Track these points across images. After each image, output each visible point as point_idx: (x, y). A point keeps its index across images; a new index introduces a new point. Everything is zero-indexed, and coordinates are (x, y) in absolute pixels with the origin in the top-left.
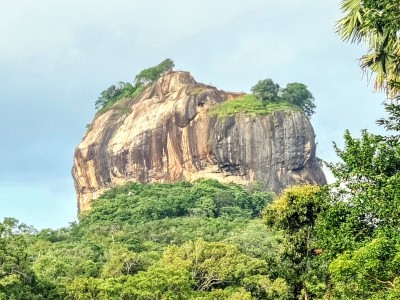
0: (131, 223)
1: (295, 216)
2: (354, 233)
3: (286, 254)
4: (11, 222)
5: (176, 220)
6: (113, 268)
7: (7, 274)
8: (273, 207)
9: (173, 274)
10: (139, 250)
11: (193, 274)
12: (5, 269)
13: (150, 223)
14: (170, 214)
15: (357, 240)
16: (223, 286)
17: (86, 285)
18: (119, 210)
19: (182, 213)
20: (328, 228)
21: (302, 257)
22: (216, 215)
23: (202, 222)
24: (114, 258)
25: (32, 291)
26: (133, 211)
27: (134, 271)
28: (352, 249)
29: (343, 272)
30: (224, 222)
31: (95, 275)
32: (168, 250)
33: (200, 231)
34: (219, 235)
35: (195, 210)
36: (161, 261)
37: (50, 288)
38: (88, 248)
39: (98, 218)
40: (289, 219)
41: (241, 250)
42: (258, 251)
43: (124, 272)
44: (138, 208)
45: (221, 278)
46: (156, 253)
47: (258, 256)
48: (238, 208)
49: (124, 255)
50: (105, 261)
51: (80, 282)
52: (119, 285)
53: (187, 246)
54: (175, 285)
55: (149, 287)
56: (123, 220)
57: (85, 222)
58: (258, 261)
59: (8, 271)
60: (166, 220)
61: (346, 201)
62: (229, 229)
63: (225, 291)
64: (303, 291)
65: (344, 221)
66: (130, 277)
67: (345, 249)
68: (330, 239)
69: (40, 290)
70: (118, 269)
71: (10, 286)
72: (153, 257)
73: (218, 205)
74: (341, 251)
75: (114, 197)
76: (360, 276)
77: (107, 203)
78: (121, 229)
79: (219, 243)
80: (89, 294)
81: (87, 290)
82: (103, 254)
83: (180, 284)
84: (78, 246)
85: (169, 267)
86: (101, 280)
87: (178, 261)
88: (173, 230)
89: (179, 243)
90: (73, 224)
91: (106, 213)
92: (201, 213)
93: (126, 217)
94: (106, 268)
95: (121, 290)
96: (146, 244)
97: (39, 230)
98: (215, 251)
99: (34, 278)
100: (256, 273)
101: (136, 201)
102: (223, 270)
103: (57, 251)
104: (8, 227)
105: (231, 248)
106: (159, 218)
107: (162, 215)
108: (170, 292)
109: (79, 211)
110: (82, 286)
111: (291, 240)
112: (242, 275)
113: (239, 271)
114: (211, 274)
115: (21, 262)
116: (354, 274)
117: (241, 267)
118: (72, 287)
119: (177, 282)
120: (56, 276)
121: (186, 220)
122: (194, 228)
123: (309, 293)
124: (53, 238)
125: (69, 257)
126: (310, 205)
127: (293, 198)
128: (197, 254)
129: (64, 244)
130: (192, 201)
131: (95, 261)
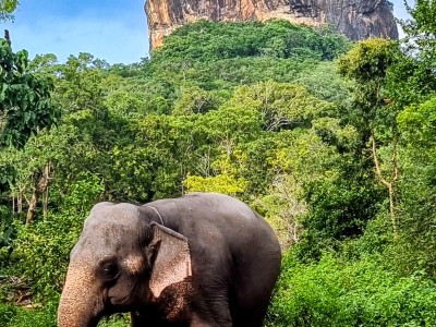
0: (202, 61)
1: (367, 66)
2: (421, 87)
3: (357, 102)
4: (86, 57)
5: (246, 59)
6: (184, 106)
7: (81, 109)
8: (346, 57)
9: (243, 114)
10: (209, 88)
11: (263, 114)
12: (79, 104)
13: (222, 61)
14: (241, 53)
15: (423, 93)
16: (292, 127)
17: (158, 121)
18: (191, 47)
19: (253, 52)
20: (396, 81)
21: (372, 106)
22: (287, 55)
23: (272, 62)
24: (185, 96)
25: (105, 126)
26: (205, 48)
27: (204, 110)
28: (418, 102)
29: (409, 123)
30: (295, 63)
31: (166, 112)
32: (238, 89)
33: (269, 71)
34: (289, 75)
35: (266, 50)
36: (231, 100)
37: (122, 123)
38: (159, 85)
39: (170, 54)
40: (361, 70)
41: (309, 91)
42: (327, 93)
43: (195, 111)
44: (210, 46)
45: (290, 120)
46: (226, 92)
47: (326, 98)
48: (308, 50)
49: (195, 93)
50: (176, 98)
51: (151, 119)
52: (190, 123)
53: (258, 87)
54: (245, 125)
55: (220, 126)
56: (194, 58)
57: (157, 58)
58: (326, 104)
59: (82, 106)
60: (236, 59)
61: (414, 56)
62: (298, 70)
63: (294, 132)
64: (371, 139)
65: (411, 74)
66: (200, 116)
67: (412, 101)
68: (397, 91)
69: (112, 126)
70: (189, 106)
71: (83, 121)
72: (223, 95)
73: (289, 45)
74: (407, 104)
75: (186, 34)
76: (424, 127)
77: (179, 40)
78: (192, 66)
79: (289, 85)
80: (160, 131)
81: (158, 127)
82: (174, 91)
83: (250, 124)
84: (149, 82)
85: (239, 107)
86: (172, 117)
87: (248, 100)
88: (243, 69)
89: (249, 82)
90: (145, 60)
91: (178, 50)
92: (271, 53)
93: (197, 55)
94: (177, 105)
95: (191, 128)
96: (217, 82)
97: (111, 65)
98: (284, 91)
99: (107, 113)
100: (325, 115)
101: (208, 39)
102: (292, 112)
103: (128, 87)
104: (83, 62)
105: (300, 89)
106: (231, 57)
107: (233, 54)
108: (240, 131)
109: (151, 47)
110: (154, 123)
111: (362, 89)
112: (311, 116)
113: (308, 112)
114: (280, 115)
115: (94, 97)
116: (419, 126)
117: (310, 109)
118: (144, 123)
119: (247, 122)
120: (128, 111)
121: (256, 59)
122: (265, 68)
123: (376, 141)
124: (125, 73)
125: (140, 93)
126: (382, 57)
127: (366, 50)
128: (267, 95)
129: (135, 79)
130: (263, 40)
131: (166, 98)
